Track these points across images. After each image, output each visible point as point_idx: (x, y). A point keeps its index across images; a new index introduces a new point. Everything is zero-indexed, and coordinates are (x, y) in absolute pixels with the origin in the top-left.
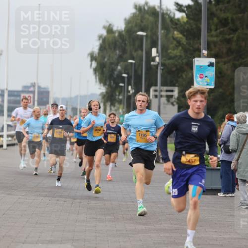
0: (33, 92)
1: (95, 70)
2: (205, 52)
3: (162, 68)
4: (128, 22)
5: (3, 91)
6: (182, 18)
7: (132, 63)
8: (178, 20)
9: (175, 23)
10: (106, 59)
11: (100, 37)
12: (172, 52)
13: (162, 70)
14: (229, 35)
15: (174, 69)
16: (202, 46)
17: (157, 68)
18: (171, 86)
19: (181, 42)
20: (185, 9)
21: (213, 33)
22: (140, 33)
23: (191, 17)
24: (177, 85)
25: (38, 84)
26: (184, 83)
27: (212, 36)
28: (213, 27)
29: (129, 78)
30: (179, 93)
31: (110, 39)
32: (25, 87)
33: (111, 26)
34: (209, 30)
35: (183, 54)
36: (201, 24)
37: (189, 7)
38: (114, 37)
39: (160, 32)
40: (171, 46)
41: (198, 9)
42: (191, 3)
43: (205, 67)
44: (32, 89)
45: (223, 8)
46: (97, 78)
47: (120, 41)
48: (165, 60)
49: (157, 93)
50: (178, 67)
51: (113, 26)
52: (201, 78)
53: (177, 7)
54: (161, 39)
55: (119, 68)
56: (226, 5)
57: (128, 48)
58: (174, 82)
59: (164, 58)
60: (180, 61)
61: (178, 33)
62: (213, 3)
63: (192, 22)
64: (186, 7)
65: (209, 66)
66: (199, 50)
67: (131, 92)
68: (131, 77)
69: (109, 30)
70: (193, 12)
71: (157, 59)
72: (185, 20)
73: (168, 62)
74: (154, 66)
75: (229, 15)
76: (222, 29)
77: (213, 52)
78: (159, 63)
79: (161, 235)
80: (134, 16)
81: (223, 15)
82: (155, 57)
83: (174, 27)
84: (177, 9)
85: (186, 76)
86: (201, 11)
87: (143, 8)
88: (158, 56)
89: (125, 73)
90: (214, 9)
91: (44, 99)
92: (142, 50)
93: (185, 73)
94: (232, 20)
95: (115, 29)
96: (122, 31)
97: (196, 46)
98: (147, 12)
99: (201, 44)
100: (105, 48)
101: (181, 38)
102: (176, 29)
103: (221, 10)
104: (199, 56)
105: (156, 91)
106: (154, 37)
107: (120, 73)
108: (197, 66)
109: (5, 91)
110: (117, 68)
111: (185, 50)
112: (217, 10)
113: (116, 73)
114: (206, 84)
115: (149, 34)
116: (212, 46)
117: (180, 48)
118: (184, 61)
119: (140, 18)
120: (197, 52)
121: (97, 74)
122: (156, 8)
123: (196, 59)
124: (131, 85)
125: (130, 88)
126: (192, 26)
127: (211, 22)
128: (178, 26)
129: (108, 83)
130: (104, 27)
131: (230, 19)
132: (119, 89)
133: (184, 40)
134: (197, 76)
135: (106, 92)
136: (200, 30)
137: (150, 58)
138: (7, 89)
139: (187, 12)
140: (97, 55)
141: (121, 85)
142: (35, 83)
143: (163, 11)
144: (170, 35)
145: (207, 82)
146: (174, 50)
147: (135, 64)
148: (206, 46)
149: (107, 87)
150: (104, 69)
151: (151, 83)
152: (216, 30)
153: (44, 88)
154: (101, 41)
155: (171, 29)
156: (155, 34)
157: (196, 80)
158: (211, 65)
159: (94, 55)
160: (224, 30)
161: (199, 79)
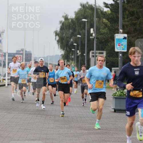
0: (22, 54)
1: (58, 41)
2: (121, 31)
3: (96, 40)
4: (77, 14)
5: (5, 53)
6: (108, 11)
7: (79, 37)
8: (105, 12)
9: (104, 14)
10: (64, 35)
11: (61, 22)
12: (102, 31)
13: (97, 41)
14: (135, 21)
15: (103, 41)
16: (119, 27)
17: (94, 40)
18: (101, 50)
19: (107, 25)
20: (110, 6)
21: (126, 20)
22: (84, 20)
23: (113, 10)
24: (105, 49)
25: (25, 49)
26: (109, 48)
27: (125, 21)
28: (126, 16)
29: (78, 46)
30: (106, 54)
31: (67, 23)
32: (17, 51)
33: (67, 16)
34: (124, 18)
35: (108, 32)
36: (119, 15)
37: (112, 5)
38: (69, 22)
39: (95, 19)
40: (102, 27)
41: (117, 6)
42: (113, 3)
43: (121, 39)
44: (21, 52)
45: (132, 6)
46: (59, 46)
47: (72, 24)
48: (98, 35)
49: (94, 55)
50: (106, 39)
51: (68, 16)
52: (119, 45)
53: (105, 5)
54: (96, 23)
55: (72, 40)
56: (133, 4)
57: (77, 28)
58: (104, 48)
59: (98, 34)
60: (107, 36)
61: (106, 20)
62: (126, 2)
63: (113, 13)
64: (110, 5)
65: (123, 39)
66: (118, 30)
67: (79, 54)
68: (79, 45)
69: (66, 18)
70: (114, 7)
71: (94, 35)
72: (110, 12)
73: (100, 36)
74: (92, 39)
75: (135, 10)
76: (131, 18)
77: (126, 31)
78: (94, 37)
79: (97, 136)
80: (80, 10)
81: (131, 10)
82: (92, 34)
83: (103, 16)
84: (105, 6)
85: (110, 44)
86: (118, 7)
87: (85, 5)
88: (94, 33)
89: (75, 43)
90: (126, 6)
91: (29, 58)
92: (85, 30)
93: (110, 43)
94: (137, 12)
95: (69, 17)
96: (73, 19)
97: (116, 27)
98: (87, 8)
99: (119, 26)
100: (63, 28)
101: (107, 23)
102: (104, 17)
103: (130, 7)
104: (118, 33)
105: (93, 53)
106: (92, 22)
107: (72, 43)
108: (117, 39)
109: (6, 53)
110: (70, 40)
111: (110, 30)
112: (128, 7)
113: (70, 43)
114: (122, 49)
115: (89, 20)
116: (125, 27)
117: (107, 28)
118: (109, 36)
119: (83, 11)
120: (117, 31)
121: (59, 43)
122: (93, 5)
123: (116, 35)
124: (79, 50)
125: (78, 51)
126: (113, 16)
127: (125, 13)
128: (105, 16)
129: (65, 49)
130: (63, 17)
131: (135, 12)
132: (72, 52)
133: (109, 24)
134: (116, 45)
135: (65, 54)
136: (118, 18)
137: (90, 34)
138: (7, 52)
139: (110, 8)
140: (59, 32)
141: (73, 50)
142: (23, 49)
143: (97, 7)
144: (101, 21)
145: (122, 48)
146: (103, 29)
147: (81, 37)
148: (122, 27)
149: (65, 51)
150: (63, 41)
151: (90, 48)
152: (127, 18)
153: (29, 52)
154: (61, 25)
155: (102, 18)
156: (92, 20)
157: (116, 47)
158: (125, 38)
159: (58, 32)
160: (132, 18)
161: (118, 46)
